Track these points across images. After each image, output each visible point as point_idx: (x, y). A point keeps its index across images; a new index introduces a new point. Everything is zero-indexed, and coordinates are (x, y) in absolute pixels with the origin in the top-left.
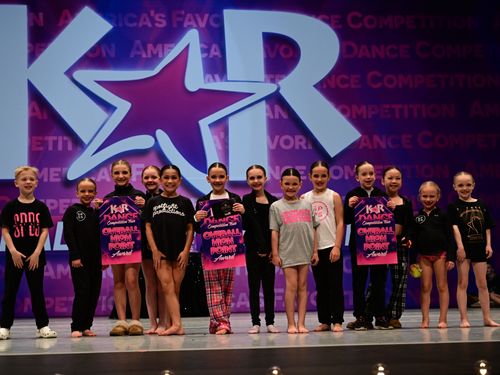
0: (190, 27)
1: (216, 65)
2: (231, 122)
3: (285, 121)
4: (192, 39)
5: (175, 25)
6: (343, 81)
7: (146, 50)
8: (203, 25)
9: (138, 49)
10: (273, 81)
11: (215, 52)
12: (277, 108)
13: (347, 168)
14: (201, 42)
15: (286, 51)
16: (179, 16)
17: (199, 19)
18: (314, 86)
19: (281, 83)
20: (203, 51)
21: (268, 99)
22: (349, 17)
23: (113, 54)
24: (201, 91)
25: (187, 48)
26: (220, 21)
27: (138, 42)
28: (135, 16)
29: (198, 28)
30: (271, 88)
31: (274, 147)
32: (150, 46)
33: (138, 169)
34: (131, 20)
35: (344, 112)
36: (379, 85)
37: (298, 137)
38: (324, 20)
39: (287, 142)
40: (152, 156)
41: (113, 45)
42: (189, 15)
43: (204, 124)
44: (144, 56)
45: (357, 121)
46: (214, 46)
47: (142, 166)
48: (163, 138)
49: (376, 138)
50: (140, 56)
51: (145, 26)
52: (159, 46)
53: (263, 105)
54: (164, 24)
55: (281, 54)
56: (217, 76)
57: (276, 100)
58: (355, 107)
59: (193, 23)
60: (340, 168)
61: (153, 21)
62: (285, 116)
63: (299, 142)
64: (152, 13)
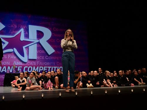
0: (22, 28)
1: (27, 36)
2: (30, 47)
3: (40, 47)
4: (22, 30)
5: (19, 27)
6: (52, 41)
7: (12, 32)
8: (24, 28)
9: (10, 31)
10: (38, 40)
11: (27, 33)
12: (39, 45)
13: (52, 57)
14: (24, 31)
15: (41, 34)
16: (20, 26)
17: (24, 27)
18: (47, 41)
19: (40, 40)
20: (24, 33)
21: (37, 43)
22: (53, 29)
23: (5, 32)
24: (24, 41)
25: (21, 32)
26: (28, 27)
27: (11, 30)
28: (10, 25)
29: (23, 28)
30: (38, 41)
31: (38, 52)
32: (13, 31)
33: (10, 56)
34: (9, 26)
35: (52, 46)
36: (59, 42)
37: (43, 51)
38: (49, 29)
39: (41, 52)
40: (13, 53)
41: (5, 30)
42: (22, 26)
43: (24, 47)
44: (12, 33)
45: (54, 48)
46: (27, 32)
47: (10, 55)
48: (15, 50)
49: (58, 52)
50: (11, 33)
51: (12, 27)
52: (15, 31)
53: (36, 44)
54: (16, 27)
55: (40, 35)
56: (27, 38)
57: (39, 43)
58: (54, 46)
59: (22, 27)
60: (51, 57)
61: (14, 26)
62: (40, 46)
63: (43, 52)
64: (14, 25)
